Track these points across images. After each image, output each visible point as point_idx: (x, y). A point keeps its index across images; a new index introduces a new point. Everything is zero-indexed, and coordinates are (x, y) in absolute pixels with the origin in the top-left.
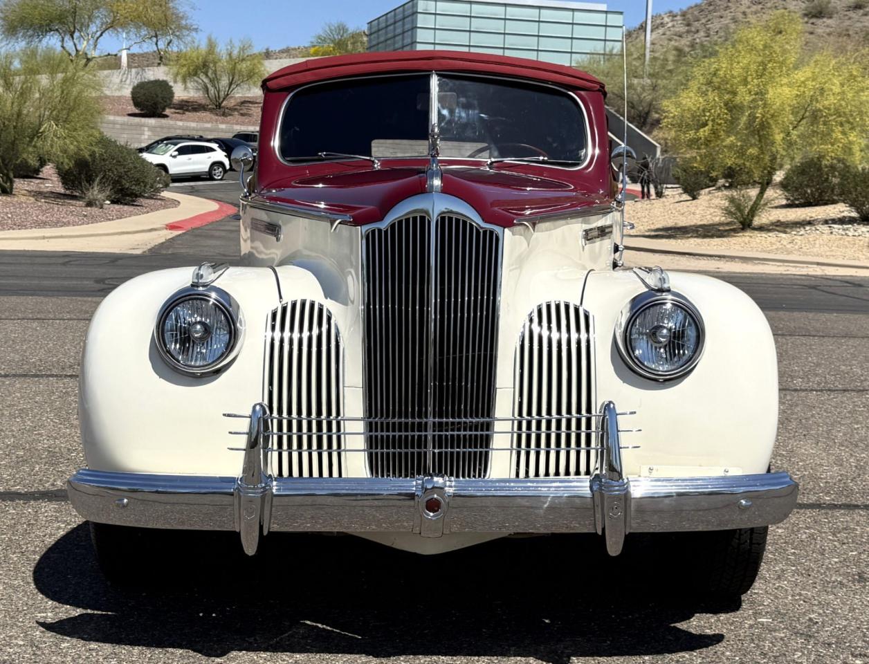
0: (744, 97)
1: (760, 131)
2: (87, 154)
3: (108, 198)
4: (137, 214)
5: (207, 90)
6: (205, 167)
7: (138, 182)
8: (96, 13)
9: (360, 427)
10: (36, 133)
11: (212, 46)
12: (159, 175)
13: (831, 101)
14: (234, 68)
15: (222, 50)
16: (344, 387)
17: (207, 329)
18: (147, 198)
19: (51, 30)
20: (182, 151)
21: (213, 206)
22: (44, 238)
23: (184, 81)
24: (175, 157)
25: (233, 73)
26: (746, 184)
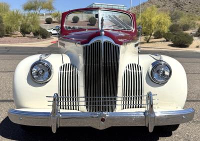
0: (147, 20)
1: (150, 26)
2: (37, 30)
3: (41, 37)
4: (46, 40)
5: (58, 19)
7: (46, 35)
8: (39, 6)
9: (84, 99)
11: (59, 12)
12: (50, 33)
13: (162, 21)
16: (79, 86)
17: (43, 71)
18: (48, 38)
19: (32, 9)
22: (30, 44)
23: (54, 18)
24: (53, 31)
26: (147, 35)
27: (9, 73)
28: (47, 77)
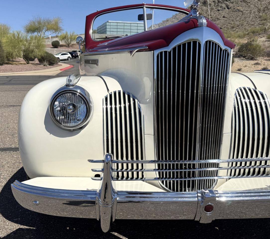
2: (43, 55)
3: (48, 64)
4: (54, 67)
5: (66, 42)
6: (67, 58)
7: (54, 61)
8: (44, 28)
10: (32, 51)
11: (67, 33)
12: (58, 59)
14: (71, 37)
15: (69, 34)
16: (144, 134)
17: (75, 107)
18: (56, 64)
19: (36, 31)
20: (62, 54)
21: (68, 65)
22: (35, 73)
23: (62, 41)
24: (61, 56)
25: (71, 39)
27: (11, 108)
28: (82, 118)
